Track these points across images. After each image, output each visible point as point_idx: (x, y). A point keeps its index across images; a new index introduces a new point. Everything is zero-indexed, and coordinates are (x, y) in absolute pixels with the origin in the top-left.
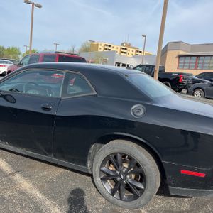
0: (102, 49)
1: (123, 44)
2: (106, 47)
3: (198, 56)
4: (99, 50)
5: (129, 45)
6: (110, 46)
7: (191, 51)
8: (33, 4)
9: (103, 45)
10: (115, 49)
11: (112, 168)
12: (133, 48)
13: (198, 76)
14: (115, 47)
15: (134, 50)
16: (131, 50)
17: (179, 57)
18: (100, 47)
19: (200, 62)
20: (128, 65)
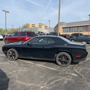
0: (31, 26)
1: (39, 24)
2: (33, 26)
3: (70, 27)
4: (30, 27)
5: (42, 24)
6: (34, 25)
7: (67, 25)
8: (6, 11)
11: (60, 58)
12: (44, 25)
13: (71, 35)
14: (37, 25)
15: (44, 26)
16: (43, 26)
17: (63, 28)
18: (30, 25)
19: (71, 29)
20: (43, 33)
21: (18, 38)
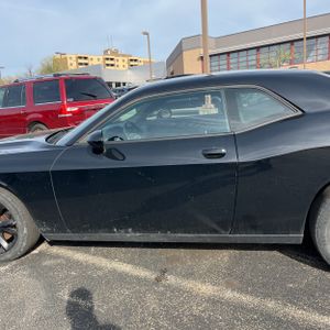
0: (75, 64)
1: (106, 52)
2: (80, 61)
4: (71, 68)
5: (116, 53)
6: (86, 58)
9: (74, 57)
10: (95, 62)
12: (123, 56)
14: (95, 58)
15: (126, 59)
16: (120, 59)
18: (69, 62)
19: (231, 61)
20: (124, 84)
21: (27, 114)
